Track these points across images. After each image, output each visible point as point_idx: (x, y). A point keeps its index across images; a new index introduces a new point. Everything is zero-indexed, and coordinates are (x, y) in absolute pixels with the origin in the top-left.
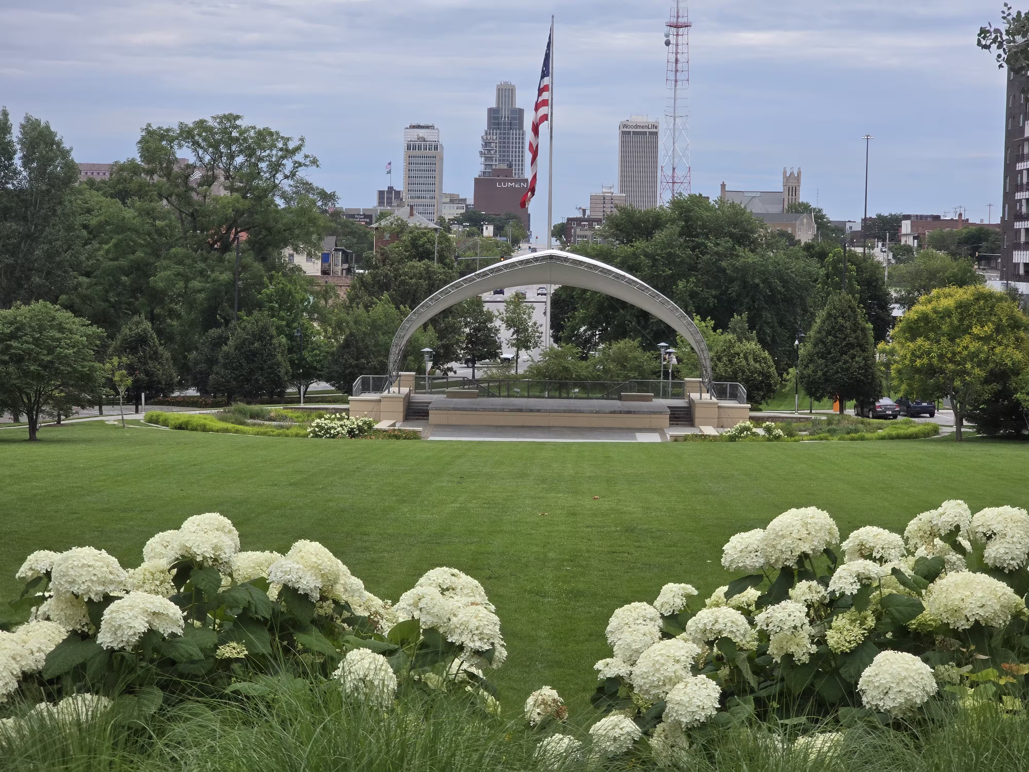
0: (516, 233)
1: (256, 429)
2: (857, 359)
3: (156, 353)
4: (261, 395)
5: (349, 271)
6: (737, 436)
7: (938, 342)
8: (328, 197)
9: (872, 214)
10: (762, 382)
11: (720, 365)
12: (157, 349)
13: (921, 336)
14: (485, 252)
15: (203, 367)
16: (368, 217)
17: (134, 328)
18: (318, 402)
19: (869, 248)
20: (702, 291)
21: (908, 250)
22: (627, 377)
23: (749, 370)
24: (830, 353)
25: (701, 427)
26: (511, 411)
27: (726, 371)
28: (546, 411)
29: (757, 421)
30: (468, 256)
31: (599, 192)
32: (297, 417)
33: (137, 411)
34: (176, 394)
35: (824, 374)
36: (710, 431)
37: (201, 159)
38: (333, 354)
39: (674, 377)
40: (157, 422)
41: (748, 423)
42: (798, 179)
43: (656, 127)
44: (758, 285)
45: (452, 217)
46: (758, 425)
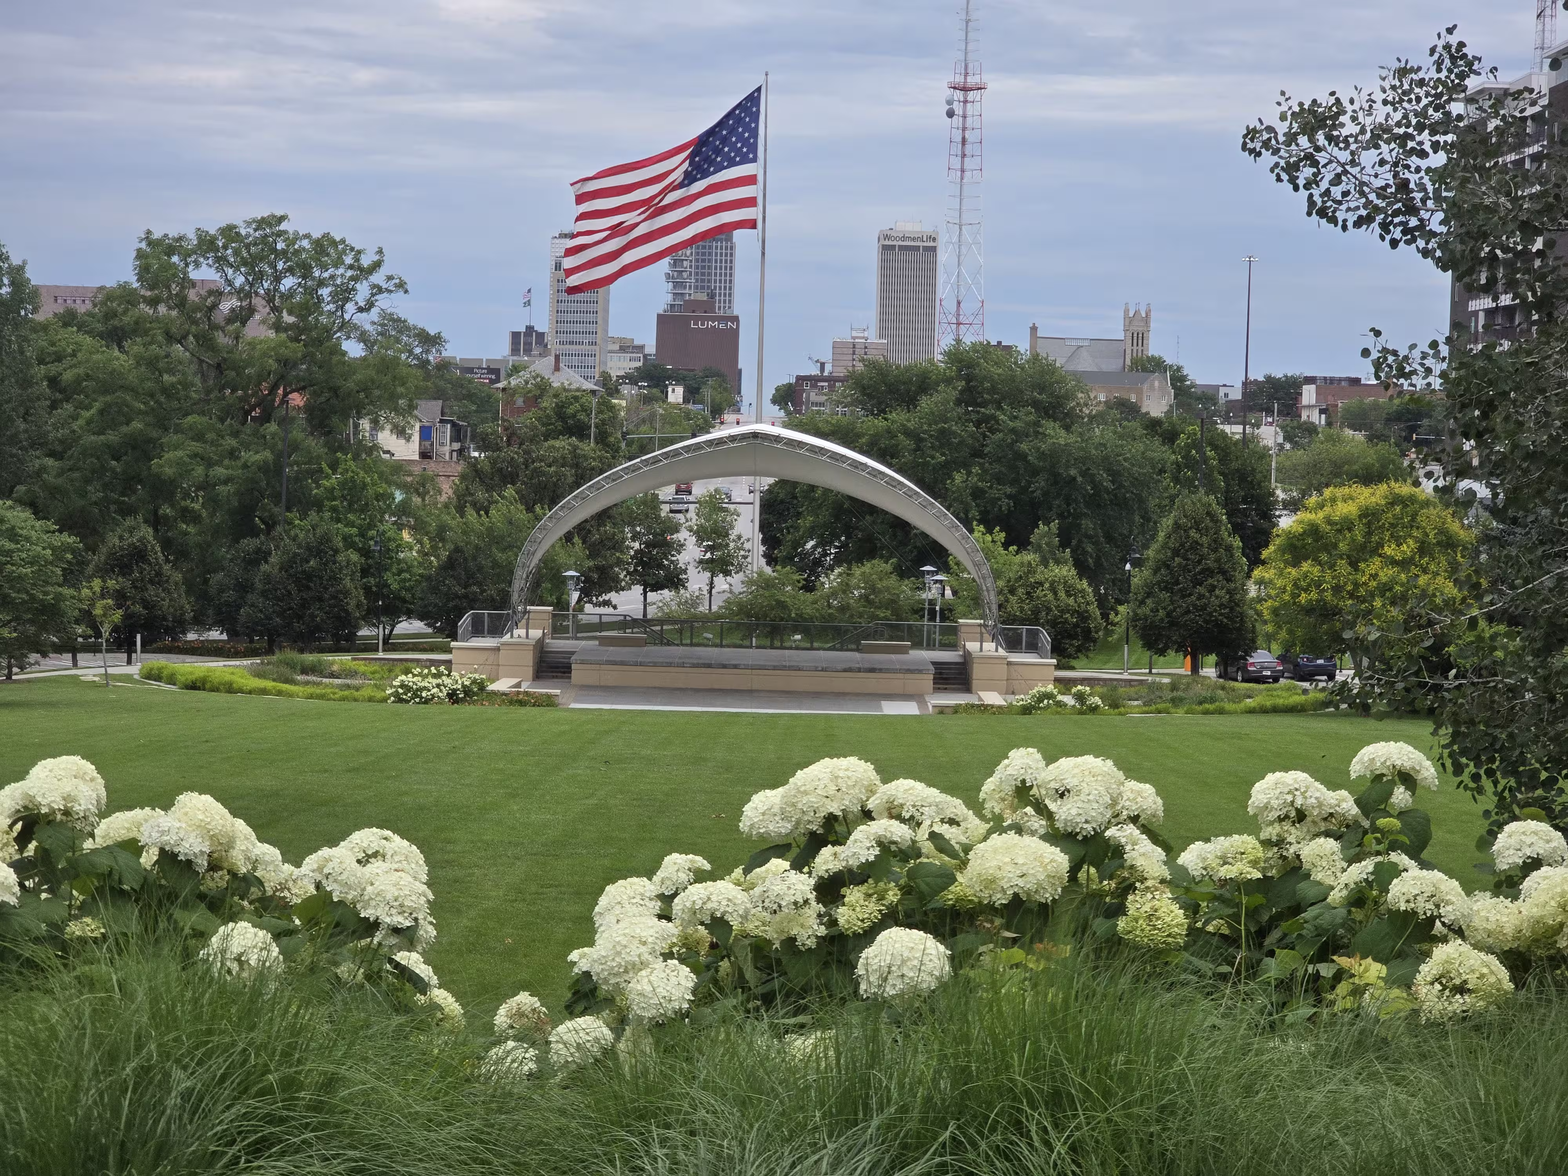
0: (718, 398)
1: (310, 690)
2: (1217, 592)
3: (159, 574)
4: (320, 639)
5: (461, 452)
6: (1034, 707)
7: (1332, 567)
8: (431, 341)
9: (1257, 375)
10: (1076, 625)
11: (1013, 599)
12: (161, 568)
13: (1306, 560)
14: (668, 427)
15: (230, 595)
16: (494, 372)
17: (126, 535)
18: (407, 650)
19: (1253, 426)
20: (991, 487)
21: (1311, 429)
22: (874, 617)
23: (1057, 607)
24: (1177, 583)
25: (981, 694)
26: (694, 666)
27: (1022, 610)
28: (747, 667)
29: (1065, 684)
30: (644, 432)
31: (845, 336)
32: (373, 673)
33: (129, 662)
34: (191, 636)
35: (1168, 615)
36: (993, 698)
37: (230, 283)
38: (428, 578)
39: (943, 618)
40: (158, 678)
41: (1050, 688)
42: (1147, 320)
43: (934, 240)
44: (1074, 479)
45: (622, 373)
46: (1066, 691)
